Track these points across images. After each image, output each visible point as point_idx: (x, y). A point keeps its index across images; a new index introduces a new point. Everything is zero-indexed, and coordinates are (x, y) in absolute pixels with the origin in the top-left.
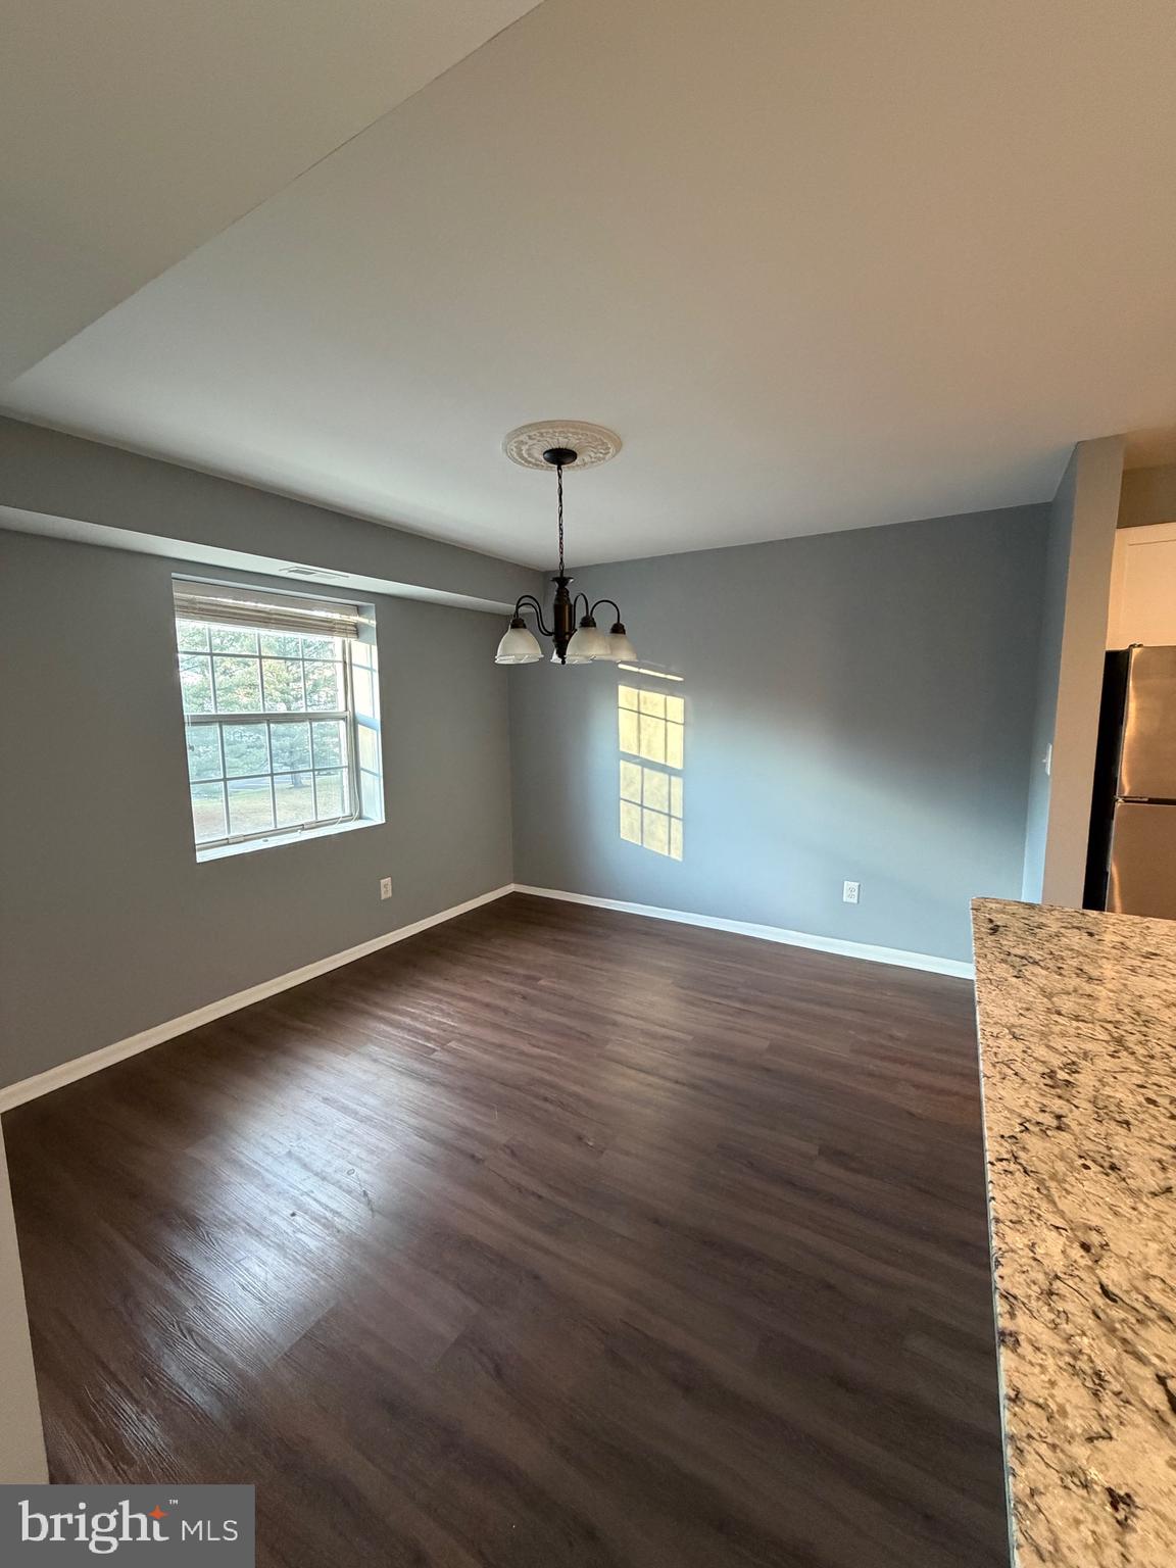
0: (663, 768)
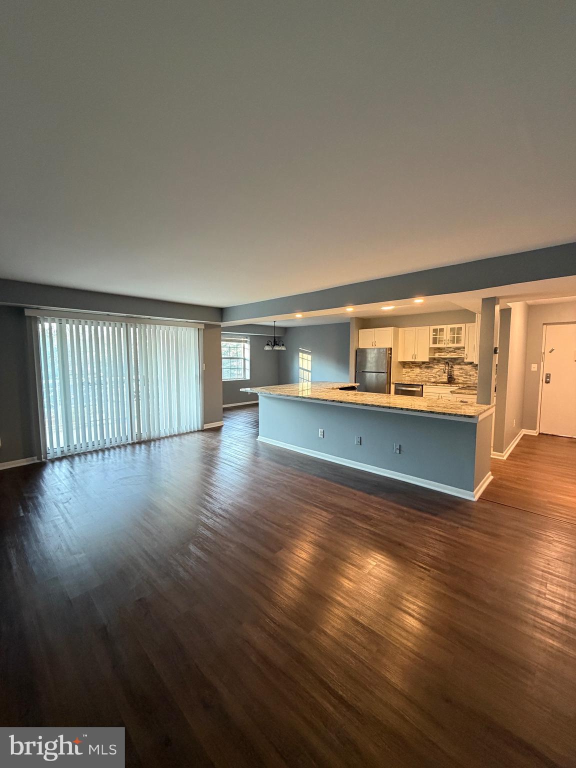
0: (307, 371)
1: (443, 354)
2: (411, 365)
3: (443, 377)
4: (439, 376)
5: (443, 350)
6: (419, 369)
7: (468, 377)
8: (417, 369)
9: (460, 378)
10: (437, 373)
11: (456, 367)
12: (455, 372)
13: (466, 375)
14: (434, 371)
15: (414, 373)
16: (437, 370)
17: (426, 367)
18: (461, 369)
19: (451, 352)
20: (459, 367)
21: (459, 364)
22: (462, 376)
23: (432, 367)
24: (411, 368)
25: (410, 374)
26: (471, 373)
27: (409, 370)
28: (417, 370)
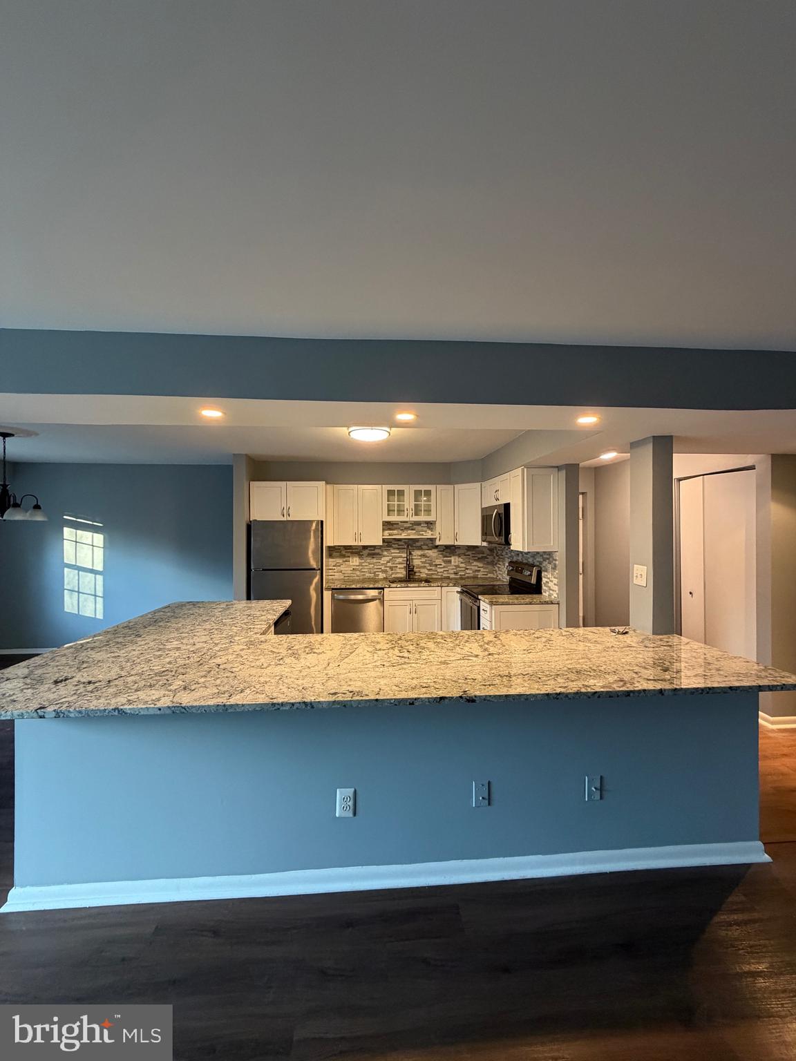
0: (92, 571)
1: (395, 532)
2: (343, 553)
3: (398, 571)
4: (391, 568)
5: (395, 526)
6: (357, 559)
7: (433, 568)
8: (355, 559)
9: (422, 570)
10: (389, 564)
11: (416, 553)
12: (414, 561)
13: (431, 565)
14: (384, 560)
15: (350, 566)
16: (387, 559)
17: (369, 555)
18: (424, 556)
19: (407, 529)
20: (420, 552)
21: (420, 548)
22: (424, 567)
23: (378, 554)
24: (344, 556)
25: (342, 568)
26: (438, 562)
27: (340, 561)
28: (355, 561)
